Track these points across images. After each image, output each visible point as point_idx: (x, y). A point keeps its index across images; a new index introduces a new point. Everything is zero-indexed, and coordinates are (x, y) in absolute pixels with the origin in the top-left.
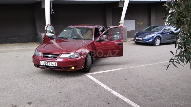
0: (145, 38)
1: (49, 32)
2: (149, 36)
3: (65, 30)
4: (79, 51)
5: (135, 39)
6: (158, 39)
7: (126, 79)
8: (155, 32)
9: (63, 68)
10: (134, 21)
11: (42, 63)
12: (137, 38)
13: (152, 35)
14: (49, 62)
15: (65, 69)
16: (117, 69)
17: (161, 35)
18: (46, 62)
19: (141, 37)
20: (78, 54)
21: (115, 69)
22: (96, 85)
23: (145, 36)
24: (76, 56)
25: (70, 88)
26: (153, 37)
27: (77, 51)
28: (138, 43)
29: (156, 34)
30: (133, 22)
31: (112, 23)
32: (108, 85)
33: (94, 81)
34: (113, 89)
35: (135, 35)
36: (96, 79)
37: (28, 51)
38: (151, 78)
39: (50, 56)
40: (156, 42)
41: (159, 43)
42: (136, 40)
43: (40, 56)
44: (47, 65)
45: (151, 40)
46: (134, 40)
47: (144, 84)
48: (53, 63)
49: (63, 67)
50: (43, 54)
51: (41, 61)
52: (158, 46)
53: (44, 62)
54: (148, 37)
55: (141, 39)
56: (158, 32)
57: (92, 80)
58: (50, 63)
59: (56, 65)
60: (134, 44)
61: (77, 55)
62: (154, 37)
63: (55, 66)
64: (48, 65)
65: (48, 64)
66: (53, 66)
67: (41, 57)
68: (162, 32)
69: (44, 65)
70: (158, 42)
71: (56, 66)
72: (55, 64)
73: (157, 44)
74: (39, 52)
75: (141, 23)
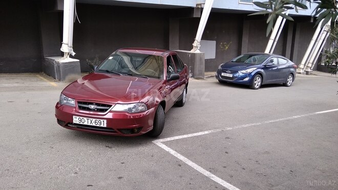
0: (237, 75)
1: (68, 56)
2: (244, 71)
3: (111, 58)
4: (145, 100)
5: (221, 75)
6: (258, 78)
7: (227, 153)
8: (253, 65)
9: (117, 131)
10: (215, 42)
11: (76, 120)
12: (223, 74)
13: (249, 71)
14: (91, 119)
15: (121, 132)
16: (206, 132)
17: (262, 71)
18: (85, 119)
19: (231, 73)
20: (145, 106)
21: (201, 131)
22: (180, 164)
23: (237, 72)
24: (140, 108)
25: (135, 169)
26: (251, 73)
27: (142, 100)
28: (224, 82)
29: (255, 69)
30: (213, 44)
31: (178, 45)
32: (200, 164)
33: (172, 156)
34: (211, 170)
35: (220, 68)
36: (176, 150)
37: (30, 90)
38: (266, 150)
39: (92, 107)
40: (255, 82)
41: (260, 83)
42: (222, 77)
43: (72, 107)
44: (86, 123)
45: (247, 79)
46: (217, 77)
47: (260, 162)
48: (98, 120)
49: (118, 129)
50: (79, 102)
51: (74, 117)
52: (257, 89)
53: (81, 118)
54: (243, 73)
55: (231, 76)
56: (259, 66)
57: (168, 153)
58: (94, 120)
59: (104, 124)
60: (217, 83)
61: (143, 106)
62: (253, 74)
63: (102, 126)
64: (89, 124)
65: (89, 121)
66: (98, 125)
67: (75, 108)
68: (265, 66)
69: (81, 123)
70: (258, 82)
71: (105, 126)
72: (102, 123)
73: (256, 86)
74: (69, 99)
75: (225, 47)
